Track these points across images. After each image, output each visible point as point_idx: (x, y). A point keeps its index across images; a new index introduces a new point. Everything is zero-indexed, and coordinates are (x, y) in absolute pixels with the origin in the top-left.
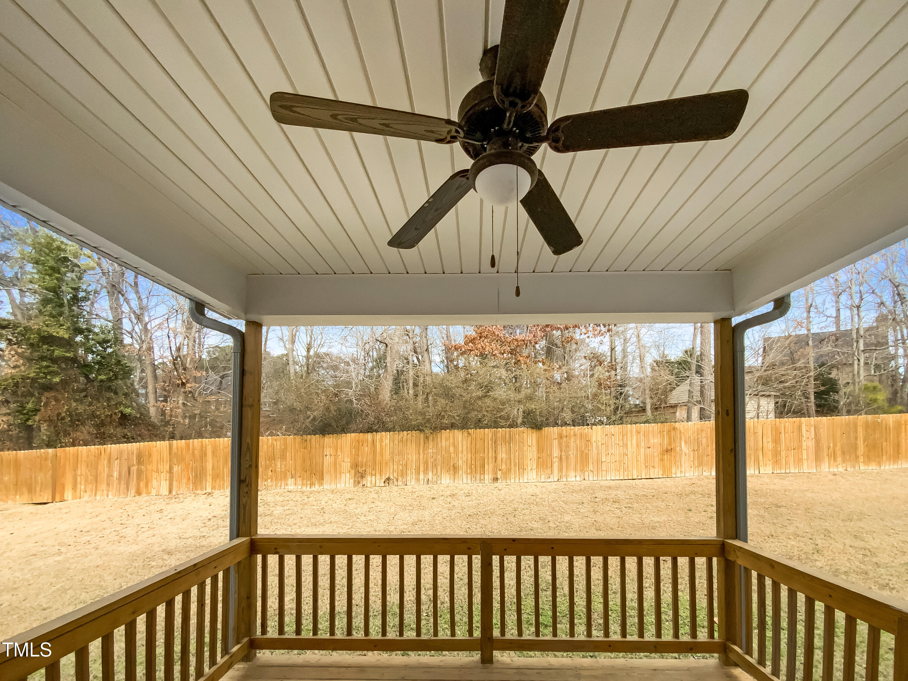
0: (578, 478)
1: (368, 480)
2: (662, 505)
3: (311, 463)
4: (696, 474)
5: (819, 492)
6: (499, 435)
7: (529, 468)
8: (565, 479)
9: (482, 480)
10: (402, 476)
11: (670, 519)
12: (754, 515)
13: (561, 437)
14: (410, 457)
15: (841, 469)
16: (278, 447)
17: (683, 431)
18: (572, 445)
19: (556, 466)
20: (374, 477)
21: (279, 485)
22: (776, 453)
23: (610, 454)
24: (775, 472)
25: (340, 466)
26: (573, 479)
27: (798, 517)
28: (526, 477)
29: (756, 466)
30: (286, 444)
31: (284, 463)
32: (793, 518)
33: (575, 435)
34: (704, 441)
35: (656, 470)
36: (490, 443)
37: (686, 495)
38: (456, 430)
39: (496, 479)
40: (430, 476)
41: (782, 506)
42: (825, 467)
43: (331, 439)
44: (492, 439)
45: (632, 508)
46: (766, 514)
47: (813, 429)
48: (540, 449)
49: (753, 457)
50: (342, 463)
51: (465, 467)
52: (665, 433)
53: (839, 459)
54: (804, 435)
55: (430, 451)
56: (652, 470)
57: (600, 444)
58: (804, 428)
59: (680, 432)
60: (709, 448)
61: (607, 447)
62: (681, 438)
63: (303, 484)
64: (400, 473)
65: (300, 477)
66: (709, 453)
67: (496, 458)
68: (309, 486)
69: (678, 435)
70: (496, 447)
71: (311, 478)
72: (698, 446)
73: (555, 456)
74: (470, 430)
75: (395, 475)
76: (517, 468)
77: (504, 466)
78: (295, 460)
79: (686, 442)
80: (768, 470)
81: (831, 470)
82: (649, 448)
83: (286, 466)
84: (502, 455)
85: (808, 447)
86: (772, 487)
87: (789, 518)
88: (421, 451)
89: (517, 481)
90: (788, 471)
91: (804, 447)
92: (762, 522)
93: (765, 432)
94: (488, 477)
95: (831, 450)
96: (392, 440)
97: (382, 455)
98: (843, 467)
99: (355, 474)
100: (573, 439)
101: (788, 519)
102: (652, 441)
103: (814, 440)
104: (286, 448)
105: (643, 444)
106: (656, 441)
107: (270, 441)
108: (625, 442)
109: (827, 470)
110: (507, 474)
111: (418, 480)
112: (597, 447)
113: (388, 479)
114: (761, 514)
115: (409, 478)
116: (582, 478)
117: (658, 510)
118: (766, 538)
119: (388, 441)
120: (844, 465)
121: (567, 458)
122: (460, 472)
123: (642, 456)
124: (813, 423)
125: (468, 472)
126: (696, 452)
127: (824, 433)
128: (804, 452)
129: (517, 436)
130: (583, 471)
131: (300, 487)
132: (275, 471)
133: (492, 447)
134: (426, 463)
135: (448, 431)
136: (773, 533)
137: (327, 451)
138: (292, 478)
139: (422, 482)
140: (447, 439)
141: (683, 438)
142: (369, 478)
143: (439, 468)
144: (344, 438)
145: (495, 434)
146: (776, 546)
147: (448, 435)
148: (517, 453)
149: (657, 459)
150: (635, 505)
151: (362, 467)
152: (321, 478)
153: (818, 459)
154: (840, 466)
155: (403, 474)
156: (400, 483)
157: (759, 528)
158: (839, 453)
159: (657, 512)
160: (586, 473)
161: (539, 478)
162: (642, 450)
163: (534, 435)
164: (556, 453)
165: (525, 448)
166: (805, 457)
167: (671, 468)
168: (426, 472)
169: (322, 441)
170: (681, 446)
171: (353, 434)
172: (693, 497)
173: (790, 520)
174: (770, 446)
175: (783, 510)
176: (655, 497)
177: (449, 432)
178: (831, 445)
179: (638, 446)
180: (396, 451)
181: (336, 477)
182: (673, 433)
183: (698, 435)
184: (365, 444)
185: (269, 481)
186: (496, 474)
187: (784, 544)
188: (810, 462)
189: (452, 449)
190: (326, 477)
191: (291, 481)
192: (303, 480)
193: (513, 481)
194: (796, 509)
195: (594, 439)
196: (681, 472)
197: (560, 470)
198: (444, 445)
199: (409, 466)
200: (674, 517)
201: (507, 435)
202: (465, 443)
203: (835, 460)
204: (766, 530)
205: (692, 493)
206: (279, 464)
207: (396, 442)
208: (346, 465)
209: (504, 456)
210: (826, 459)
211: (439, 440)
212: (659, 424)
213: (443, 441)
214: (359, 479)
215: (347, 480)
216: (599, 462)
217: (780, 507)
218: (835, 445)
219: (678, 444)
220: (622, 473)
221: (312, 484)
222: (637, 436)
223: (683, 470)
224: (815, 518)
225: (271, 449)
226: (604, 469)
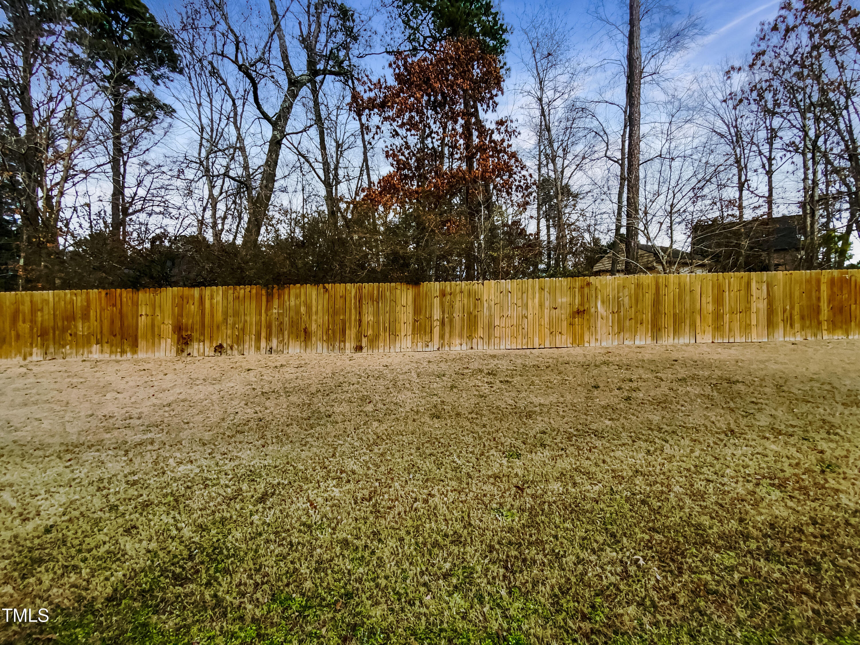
0: (464, 347)
1: (195, 348)
2: (556, 379)
3: (122, 325)
4: (616, 343)
5: (786, 363)
6: (365, 291)
7: (403, 334)
8: (447, 348)
9: (342, 350)
10: (238, 344)
11: (561, 400)
12: (695, 395)
13: (443, 294)
14: (248, 318)
15: (799, 338)
16: (79, 304)
17: (599, 288)
18: (458, 305)
19: (436, 331)
20: (201, 344)
21: (81, 352)
22: (718, 317)
23: (505, 316)
24: (716, 341)
25: (159, 328)
26: (458, 348)
27: (768, 399)
28: (398, 345)
29: (692, 333)
30: (88, 301)
31: (86, 324)
32: (761, 400)
33: (461, 292)
34: (626, 300)
35: (564, 337)
36: (353, 301)
37: (596, 366)
38: (308, 285)
39: (359, 348)
40: (274, 343)
41: (738, 381)
42: (779, 336)
43: (148, 294)
44: (355, 297)
45: (510, 382)
46: (715, 393)
47: (765, 287)
48: (417, 310)
49: (688, 322)
50: (162, 326)
51: (320, 332)
52: (577, 290)
53: (797, 326)
54: (754, 294)
55: (275, 311)
56: (558, 337)
57: (493, 303)
58: (754, 285)
59: (596, 289)
60: (633, 309)
61: (502, 307)
62: (596, 297)
63: (111, 352)
64: (235, 340)
65: (107, 343)
66: (633, 316)
67: (360, 321)
68: (119, 354)
69: (593, 292)
70: (360, 307)
71: (122, 344)
72: (619, 307)
73: (435, 318)
74: (326, 285)
75: (229, 342)
76: (388, 334)
77: (370, 332)
78: (101, 321)
79: (603, 302)
80: (708, 338)
81: (787, 339)
82: (555, 309)
83: (89, 328)
84: (368, 317)
85: (758, 310)
86: (716, 357)
87: (754, 400)
88: (263, 311)
89: (387, 350)
90: (731, 340)
91: (754, 309)
92: (709, 406)
93: (704, 289)
94: (350, 345)
95: (788, 313)
96: (225, 296)
97: (212, 316)
98: (801, 336)
99: (178, 341)
100: (458, 298)
101: (753, 402)
102: (559, 300)
103: (766, 301)
104: (88, 306)
105: (547, 304)
106: (564, 300)
107: (69, 296)
108: (525, 301)
109: (781, 339)
110: (373, 341)
111: (258, 348)
112: (489, 308)
113: (221, 346)
114: (707, 393)
115: (246, 346)
116: (469, 346)
117: (547, 387)
118: (722, 436)
119: (220, 298)
120: (803, 333)
121: (451, 321)
122: (314, 339)
123: (547, 319)
124: (765, 279)
125: (325, 338)
126: (616, 315)
127: (778, 291)
128: (754, 316)
129: (388, 294)
130: (470, 337)
131: (107, 356)
132: (76, 334)
133: (355, 308)
134: (269, 327)
135: (299, 285)
136: (733, 426)
137: (143, 310)
138: (97, 343)
139: (263, 351)
140: (298, 296)
141: (599, 297)
142: (196, 345)
143: (286, 333)
144: (163, 294)
145: (360, 289)
146: (745, 456)
147: (298, 291)
148: (388, 315)
149: (565, 324)
150: (516, 380)
151: (187, 331)
152: (135, 346)
153: (771, 324)
154: (798, 335)
155: (239, 340)
156: (235, 352)
157: (706, 417)
158: (797, 317)
159: (545, 388)
160: (475, 341)
161: (415, 347)
162: (546, 311)
163: (410, 292)
164: (437, 315)
165: (398, 309)
166: (754, 322)
167: (582, 336)
168: (268, 339)
169: (135, 296)
170: (596, 307)
171: (175, 289)
172: (605, 368)
173: (756, 404)
174: (711, 308)
175: (740, 387)
176: (550, 369)
177: (300, 288)
178: (788, 307)
179: (541, 305)
180: (230, 312)
181: (153, 343)
182: (586, 290)
183: (618, 293)
184: (191, 302)
185: (68, 347)
186: (360, 341)
187: (760, 449)
188: (760, 328)
189: (303, 309)
190: (142, 344)
191: (95, 348)
192: (112, 346)
193: (381, 350)
194: (761, 386)
195: (485, 297)
196: (596, 340)
197: (442, 337)
198: (293, 303)
199: (247, 330)
200: (569, 397)
201: (375, 292)
202: (320, 302)
203: (792, 326)
204: (719, 421)
205: (604, 363)
206: (80, 326)
207: (231, 298)
208: (168, 328)
209: (371, 318)
210: (781, 325)
211: (286, 297)
212: (569, 279)
213: (292, 299)
214: (184, 347)
215: (168, 346)
216: (491, 326)
217: (734, 383)
218: (792, 308)
219: (593, 304)
220: (519, 341)
221: (123, 352)
222: (540, 294)
223: (599, 337)
224: (796, 399)
225: (69, 306)
226: (497, 334)
